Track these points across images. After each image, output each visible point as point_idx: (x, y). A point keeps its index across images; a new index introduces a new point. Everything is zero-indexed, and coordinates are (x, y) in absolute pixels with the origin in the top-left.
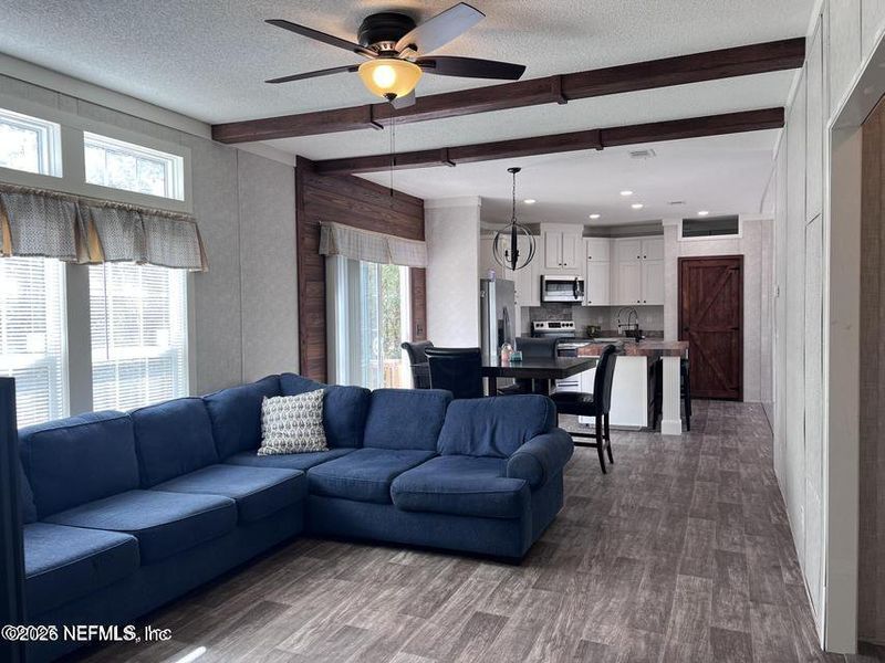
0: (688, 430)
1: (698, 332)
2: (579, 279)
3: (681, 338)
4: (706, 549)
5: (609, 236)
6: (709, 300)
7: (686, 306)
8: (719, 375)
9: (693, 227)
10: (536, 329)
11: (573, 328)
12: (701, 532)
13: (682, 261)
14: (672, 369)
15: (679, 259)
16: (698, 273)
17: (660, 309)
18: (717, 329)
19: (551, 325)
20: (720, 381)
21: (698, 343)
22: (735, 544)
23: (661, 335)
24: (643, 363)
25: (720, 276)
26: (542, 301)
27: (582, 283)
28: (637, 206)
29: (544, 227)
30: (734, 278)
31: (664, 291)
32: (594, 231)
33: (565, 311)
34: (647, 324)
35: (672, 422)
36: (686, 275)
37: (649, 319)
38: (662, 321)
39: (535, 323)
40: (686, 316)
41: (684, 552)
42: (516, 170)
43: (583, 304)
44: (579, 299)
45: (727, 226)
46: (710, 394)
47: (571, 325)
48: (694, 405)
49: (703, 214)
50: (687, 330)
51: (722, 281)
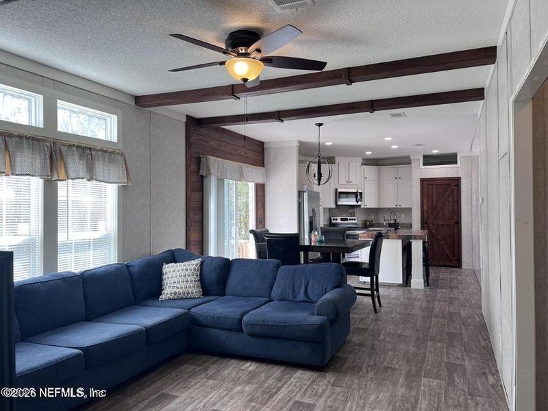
0: (428, 286)
1: (433, 225)
2: (360, 191)
3: (422, 228)
4: (440, 362)
5: (377, 165)
6: (440, 205)
7: (425, 208)
8: (447, 251)
9: (429, 160)
10: (333, 221)
11: (356, 221)
12: (437, 351)
13: (423, 181)
14: (417, 248)
15: (421, 179)
16: (433, 188)
17: (409, 210)
18: (446, 222)
19: (342, 220)
20: (447, 255)
21: (434, 231)
22: (458, 358)
23: (410, 226)
24: (399, 243)
25: (446, 191)
26: (336, 204)
27: (361, 193)
28: (394, 147)
29: (337, 159)
30: (455, 191)
31: (411, 199)
32: (368, 162)
33: (351, 211)
34: (402, 219)
35: (417, 280)
36: (425, 191)
37: (403, 216)
38: (411, 218)
39: (332, 218)
40: (425, 215)
41: (426, 363)
42: (320, 125)
43: (362, 207)
44: (359, 203)
45: (450, 159)
46: (441, 263)
47: (355, 219)
48: (431, 270)
49: (435, 152)
50: (426, 223)
51: (448, 193)
